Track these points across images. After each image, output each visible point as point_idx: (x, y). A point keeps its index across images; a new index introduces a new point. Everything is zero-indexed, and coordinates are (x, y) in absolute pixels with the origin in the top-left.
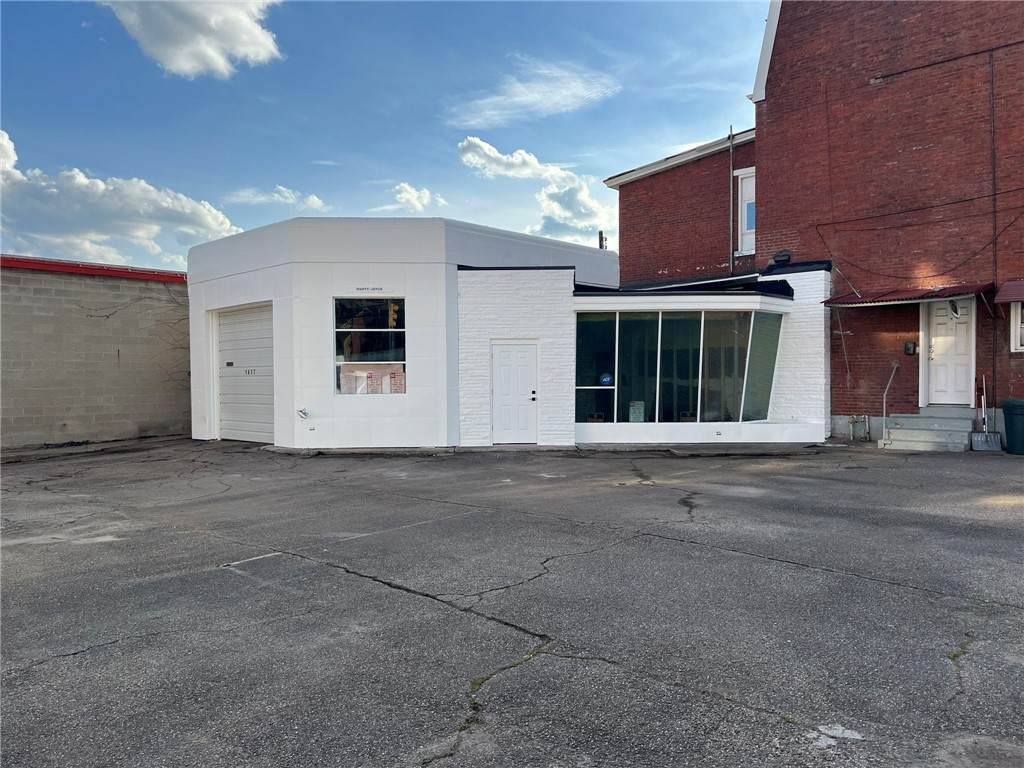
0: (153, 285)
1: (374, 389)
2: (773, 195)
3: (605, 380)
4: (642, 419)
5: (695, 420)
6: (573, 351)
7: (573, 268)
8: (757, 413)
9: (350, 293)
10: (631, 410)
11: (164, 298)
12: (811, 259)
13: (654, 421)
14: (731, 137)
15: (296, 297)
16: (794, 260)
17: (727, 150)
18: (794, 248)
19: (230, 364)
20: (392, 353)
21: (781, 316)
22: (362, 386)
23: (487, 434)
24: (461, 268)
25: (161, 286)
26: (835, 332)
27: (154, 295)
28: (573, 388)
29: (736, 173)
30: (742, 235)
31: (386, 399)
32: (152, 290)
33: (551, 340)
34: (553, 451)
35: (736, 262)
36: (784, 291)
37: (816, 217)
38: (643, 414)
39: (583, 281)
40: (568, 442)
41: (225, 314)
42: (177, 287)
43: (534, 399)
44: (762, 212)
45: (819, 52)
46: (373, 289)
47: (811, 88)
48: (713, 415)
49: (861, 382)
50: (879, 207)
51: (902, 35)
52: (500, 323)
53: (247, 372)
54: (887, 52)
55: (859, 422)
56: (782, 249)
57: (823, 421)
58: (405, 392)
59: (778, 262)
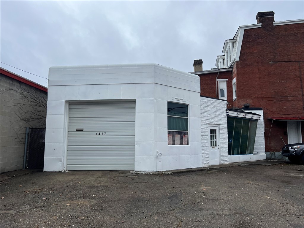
4: (236, 154)
9: (173, 99)
10: (235, 150)
14: (219, 69)
15: (155, 99)
16: (251, 107)
17: (217, 73)
18: (250, 103)
19: (79, 130)
28: (227, 143)
29: (218, 80)
33: (223, 125)
37: (257, 96)
40: (227, 163)
45: (254, 52)
46: (180, 99)
47: (253, 61)
48: (249, 152)
49: (272, 142)
50: (274, 95)
51: (277, 52)
52: (210, 118)
53: (98, 134)
54: (273, 56)
55: (273, 153)
56: (246, 103)
57: (265, 153)
58: (188, 144)
59: (245, 107)
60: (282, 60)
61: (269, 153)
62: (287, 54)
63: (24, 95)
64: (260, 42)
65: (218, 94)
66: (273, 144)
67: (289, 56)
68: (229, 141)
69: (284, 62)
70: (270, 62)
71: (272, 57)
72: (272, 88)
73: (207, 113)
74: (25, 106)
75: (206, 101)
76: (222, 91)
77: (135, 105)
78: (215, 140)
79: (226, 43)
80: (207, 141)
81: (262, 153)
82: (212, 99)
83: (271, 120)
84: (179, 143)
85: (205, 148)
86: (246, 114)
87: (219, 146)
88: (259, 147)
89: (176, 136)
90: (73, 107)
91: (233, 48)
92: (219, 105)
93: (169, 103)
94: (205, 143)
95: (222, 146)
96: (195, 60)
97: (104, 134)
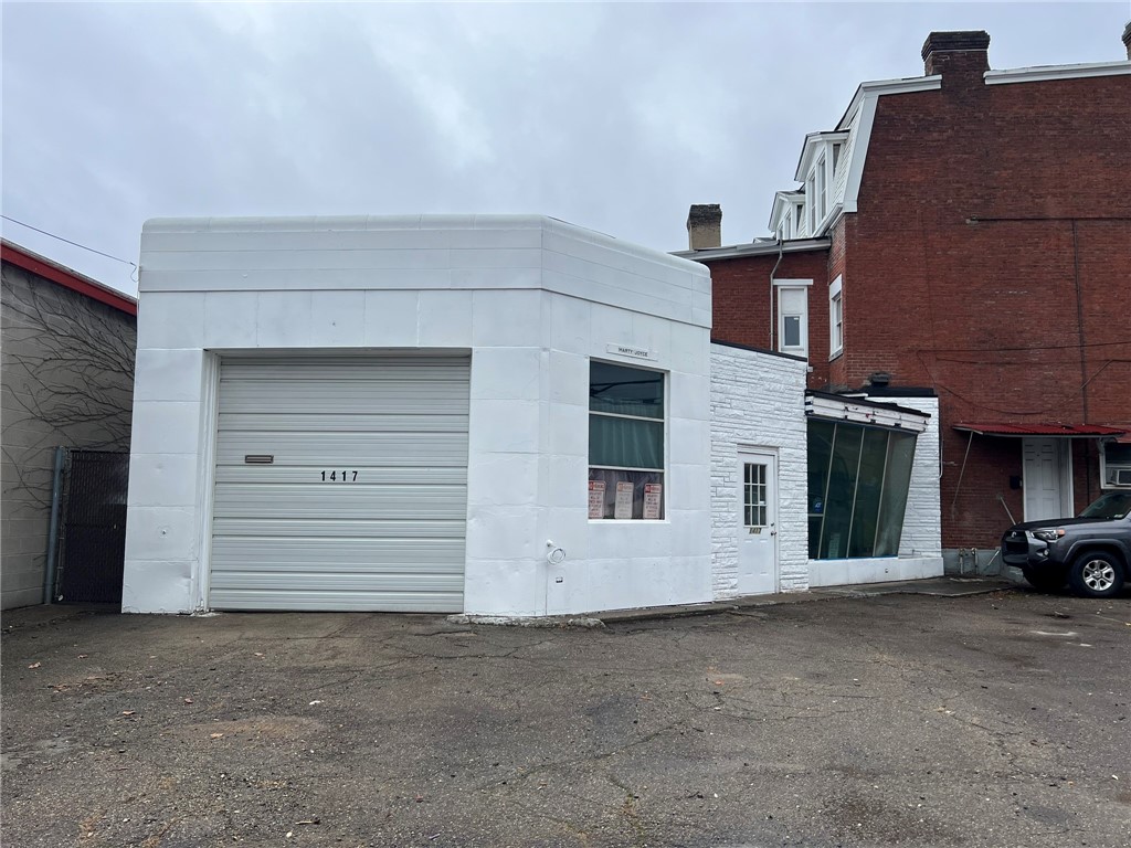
3: (817, 505)
4: (837, 554)
5: (871, 556)
9: (610, 353)
10: (831, 543)
11: (25, 308)
13: (845, 557)
14: (781, 243)
15: (544, 349)
16: (895, 383)
18: (892, 371)
19: (259, 459)
28: (807, 515)
29: (776, 282)
33: (790, 451)
37: (916, 343)
38: (838, 549)
40: (804, 587)
45: (913, 180)
46: (638, 353)
47: (907, 213)
48: (882, 548)
49: (967, 515)
50: (980, 342)
51: (995, 185)
52: (745, 422)
53: (328, 476)
54: (982, 197)
55: (970, 555)
56: (878, 371)
57: (940, 555)
58: (662, 517)
59: (875, 384)
60: (1013, 215)
61: (953, 553)
62: (1031, 191)
63: (45, 325)
64: (935, 144)
65: (776, 334)
66: (969, 519)
67: (1037, 200)
68: (811, 508)
69: (1019, 223)
70: (968, 221)
71: (976, 201)
72: (971, 316)
73: (734, 403)
74: (51, 365)
75: (732, 360)
76: (792, 324)
77: (469, 371)
78: (761, 503)
79: (809, 145)
80: (733, 506)
81: (930, 554)
82: (754, 354)
83: (964, 435)
84: (630, 515)
85: (725, 531)
86: (876, 410)
87: (777, 524)
88: (920, 532)
89: (618, 487)
90: (233, 373)
91: (835, 166)
92: (778, 377)
93: (597, 366)
94: (726, 514)
95: (784, 525)
96: (693, 207)
97: (350, 477)
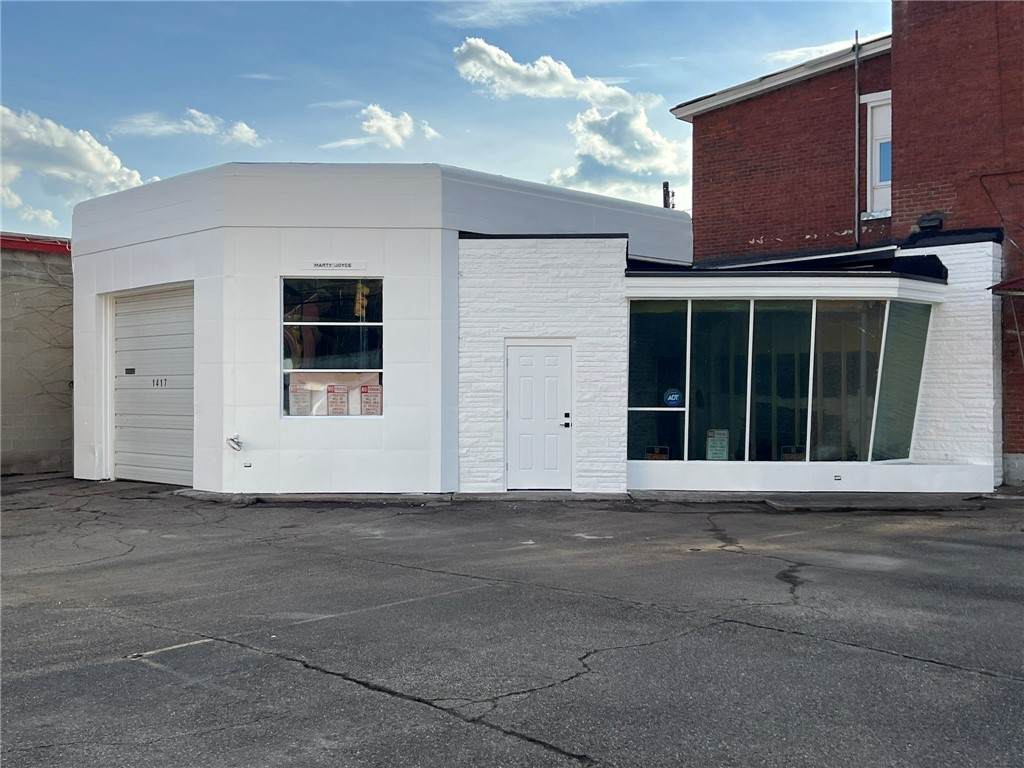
0: (22, 258)
1: (337, 408)
2: (917, 132)
3: (670, 398)
4: (725, 455)
5: (803, 459)
6: (625, 356)
7: (625, 236)
8: (895, 448)
9: (305, 269)
10: (710, 441)
11: (38, 275)
12: (972, 226)
13: (743, 459)
14: (857, 48)
15: (228, 277)
16: (948, 226)
17: (851, 66)
18: (948, 208)
19: (130, 371)
20: (363, 357)
21: (930, 306)
22: (320, 402)
23: (499, 475)
24: (463, 235)
25: (33, 259)
26: (1009, 332)
27: (24, 271)
28: (624, 409)
29: (864, 99)
30: (873, 189)
31: (356, 423)
32: (20, 264)
33: (594, 340)
34: (594, 501)
35: (864, 229)
36: (935, 271)
37: (980, 165)
38: (726, 449)
39: (640, 254)
40: (617, 487)
41: (125, 299)
42: (56, 261)
43: (567, 425)
44: (901, 156)
46: (339, 265)
52: (518, 314)
53: (155, 383)
56: (929, 211)
57: (991, 461)
58: (381, 414)
59: (924, 229)
65: (863, 169)
75: (496, 252)
77: (193, 299)
80: (496, 401)
81: (977, 461)
85: (483, 426)
90: (120, 309)
97: (163, 384)
